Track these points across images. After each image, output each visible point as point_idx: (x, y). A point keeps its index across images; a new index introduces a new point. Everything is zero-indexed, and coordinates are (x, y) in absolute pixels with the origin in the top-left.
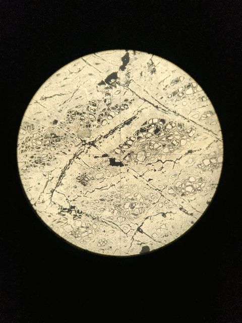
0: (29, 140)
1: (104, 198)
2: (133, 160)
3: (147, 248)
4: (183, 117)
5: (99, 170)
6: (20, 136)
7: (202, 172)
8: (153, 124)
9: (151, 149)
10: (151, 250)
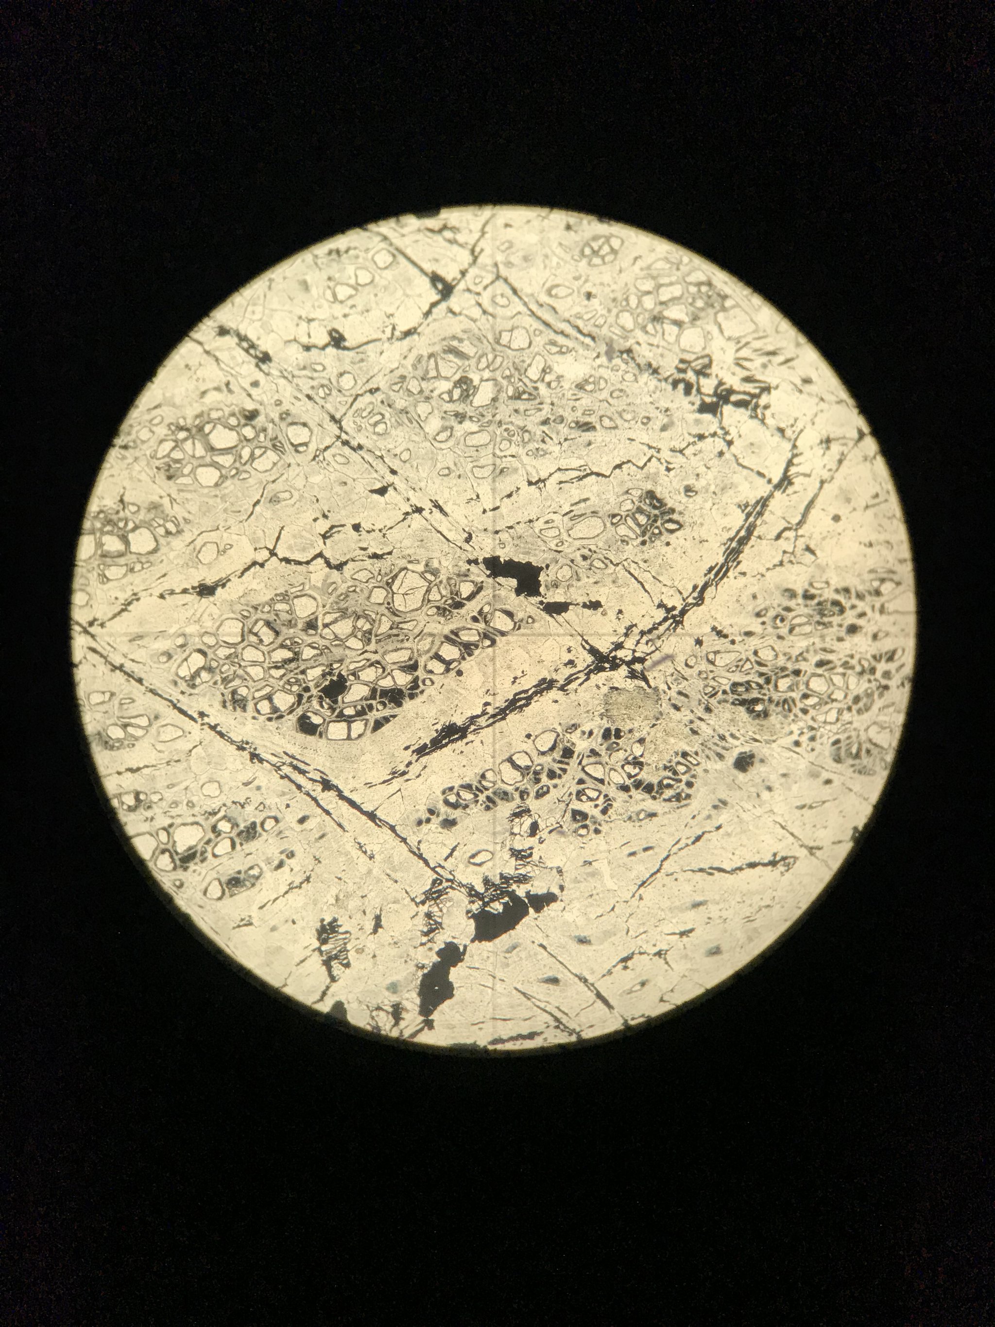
2: (443, 577)
4: (221, 735)
5: (586, 552)
7: (166, 501)
9: (366, 617)
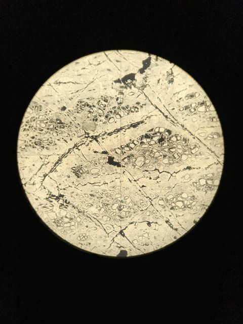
0: (34, 120)
1: (95, 194)
2: (131, 164)
3: (125, 252)
4: (190, 132)
5: (96, 165)
6: (26, 115)
7: (196, 191)
8: (159, 132)
9: (151, 157)
10: (128, 255)
